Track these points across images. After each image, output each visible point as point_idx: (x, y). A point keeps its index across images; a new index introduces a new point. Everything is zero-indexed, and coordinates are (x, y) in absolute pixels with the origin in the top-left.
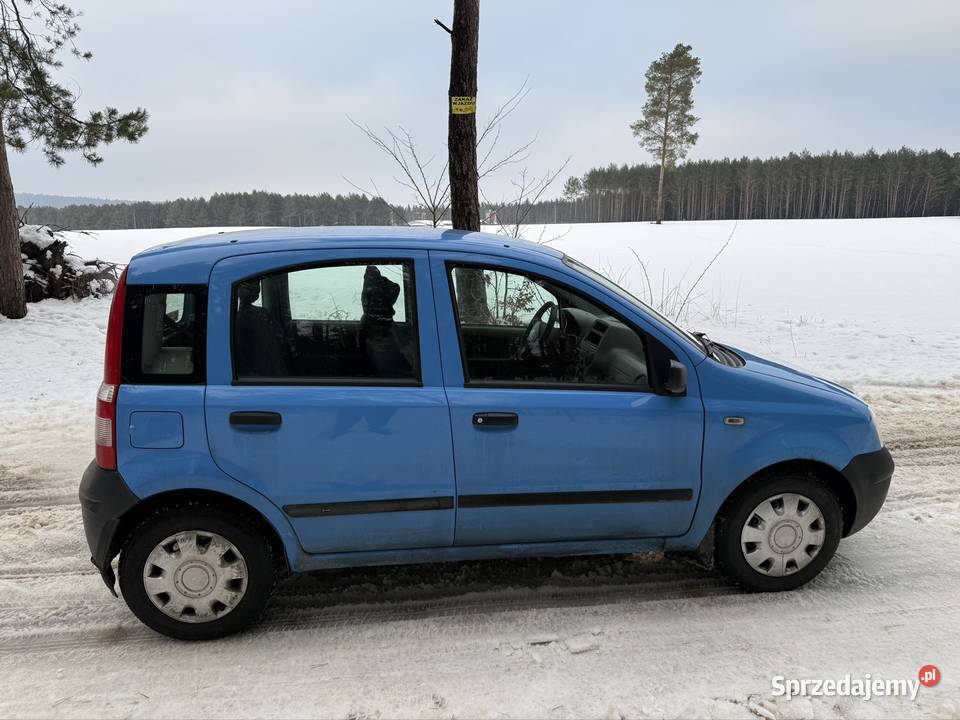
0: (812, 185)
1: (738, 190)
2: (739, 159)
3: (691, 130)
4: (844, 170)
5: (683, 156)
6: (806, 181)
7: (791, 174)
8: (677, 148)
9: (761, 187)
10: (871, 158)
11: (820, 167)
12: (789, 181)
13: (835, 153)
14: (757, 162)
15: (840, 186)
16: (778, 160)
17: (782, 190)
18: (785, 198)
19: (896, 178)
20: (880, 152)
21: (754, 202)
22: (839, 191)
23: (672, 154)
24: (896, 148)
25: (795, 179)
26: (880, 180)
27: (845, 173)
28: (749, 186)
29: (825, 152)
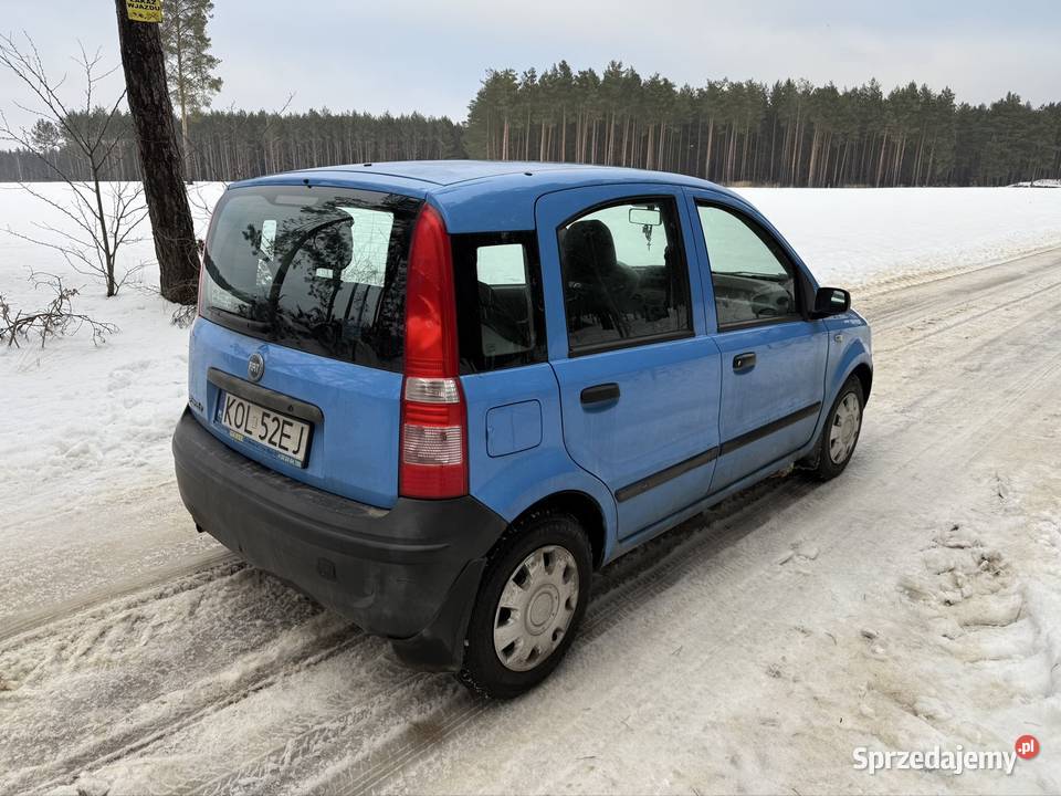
0: (338, 145)
1: (260, 147)
2: (256, 113)
3: (213, 73)
4: (365, 132)
5: (207, 105)
6: (331, 140)
7: (314, 132)
8: (199, 94)
9: (286, 146)
10: (388, 122)
11: (342, 127)
12: (313, 140)
13: (355, 113)
14: (276, 117)
15: (364, 149)
16: (298, 116)
17: (308, 149)
18: (312, 159)
19: (412, 143)
20: (396, 115)
21: (280, 163)
22: (364, 154)
23: (193, 100)
24: (409, 113)
25: (319, 139)
26: (400, 143)
27: (367, 135)
28: (272, 142)
29: (345, 112)
